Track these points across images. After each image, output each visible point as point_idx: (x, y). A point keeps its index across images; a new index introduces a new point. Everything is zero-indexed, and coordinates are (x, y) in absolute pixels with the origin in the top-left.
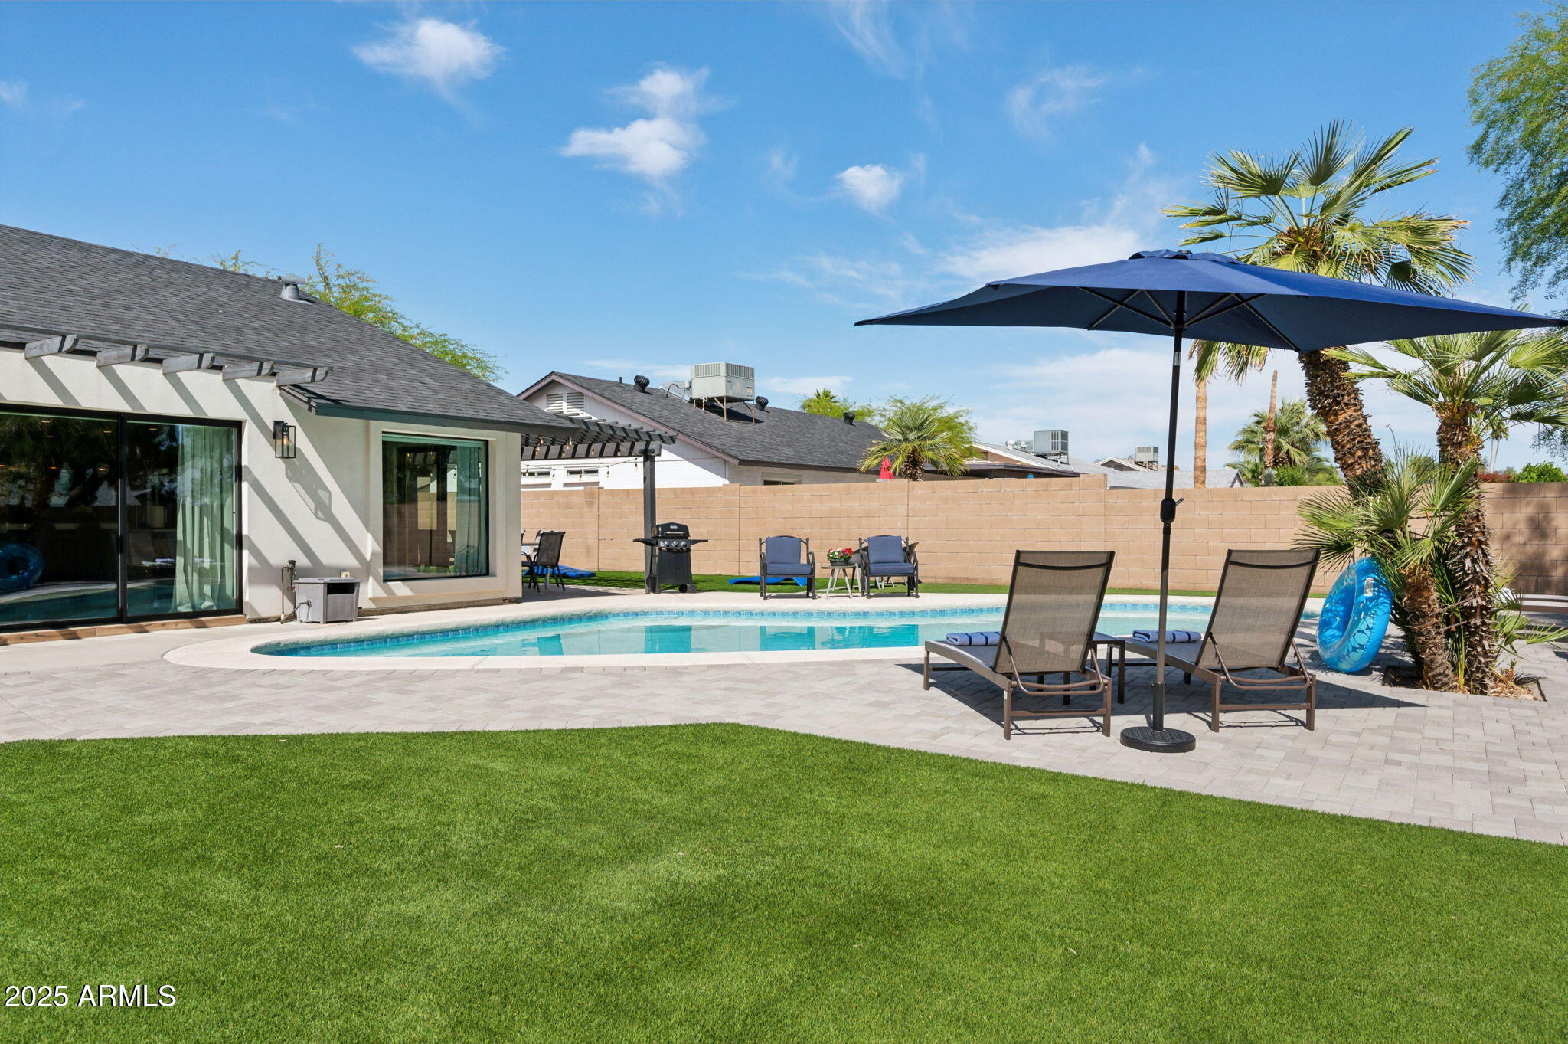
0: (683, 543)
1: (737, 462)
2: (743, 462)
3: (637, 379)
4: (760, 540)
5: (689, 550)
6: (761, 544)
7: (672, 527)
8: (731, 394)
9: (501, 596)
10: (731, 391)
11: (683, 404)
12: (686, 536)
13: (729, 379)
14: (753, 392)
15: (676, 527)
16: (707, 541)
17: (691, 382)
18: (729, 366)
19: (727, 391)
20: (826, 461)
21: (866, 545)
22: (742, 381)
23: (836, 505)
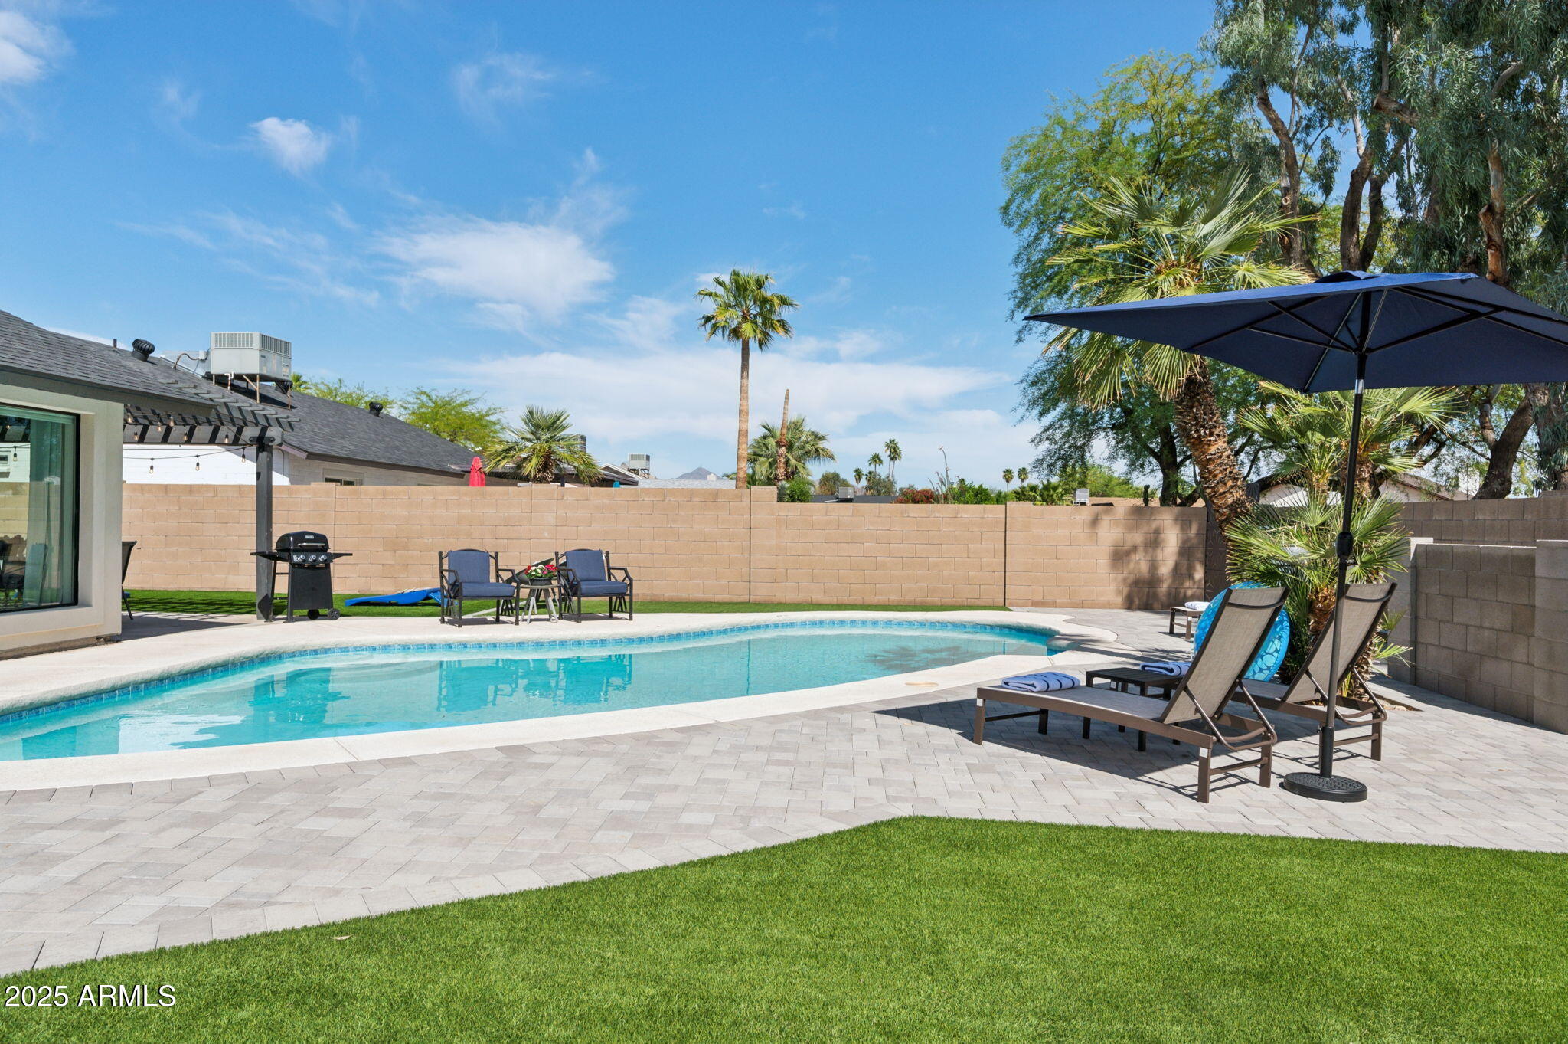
0: (322, 557)
1: (304, 455)
2: (312, 456)
3: (137, 344)
4: (440, 554)
5: (328, 566)
6: (441, 559)
7: (307, 537)
8: (265, 372)
9: (96, 634)
10: (265, 368)
11: (199, 380)
12: (324, 550)
13: (264, 354)
14: (290, 371)
15: (312, 537)
16: (351, 555)
17: (207, 353)
18: (263, 338)
19: (261, 368)
20: (390, 458)
21: (563, 560)
22: (277, 357)
23: (467, 511)
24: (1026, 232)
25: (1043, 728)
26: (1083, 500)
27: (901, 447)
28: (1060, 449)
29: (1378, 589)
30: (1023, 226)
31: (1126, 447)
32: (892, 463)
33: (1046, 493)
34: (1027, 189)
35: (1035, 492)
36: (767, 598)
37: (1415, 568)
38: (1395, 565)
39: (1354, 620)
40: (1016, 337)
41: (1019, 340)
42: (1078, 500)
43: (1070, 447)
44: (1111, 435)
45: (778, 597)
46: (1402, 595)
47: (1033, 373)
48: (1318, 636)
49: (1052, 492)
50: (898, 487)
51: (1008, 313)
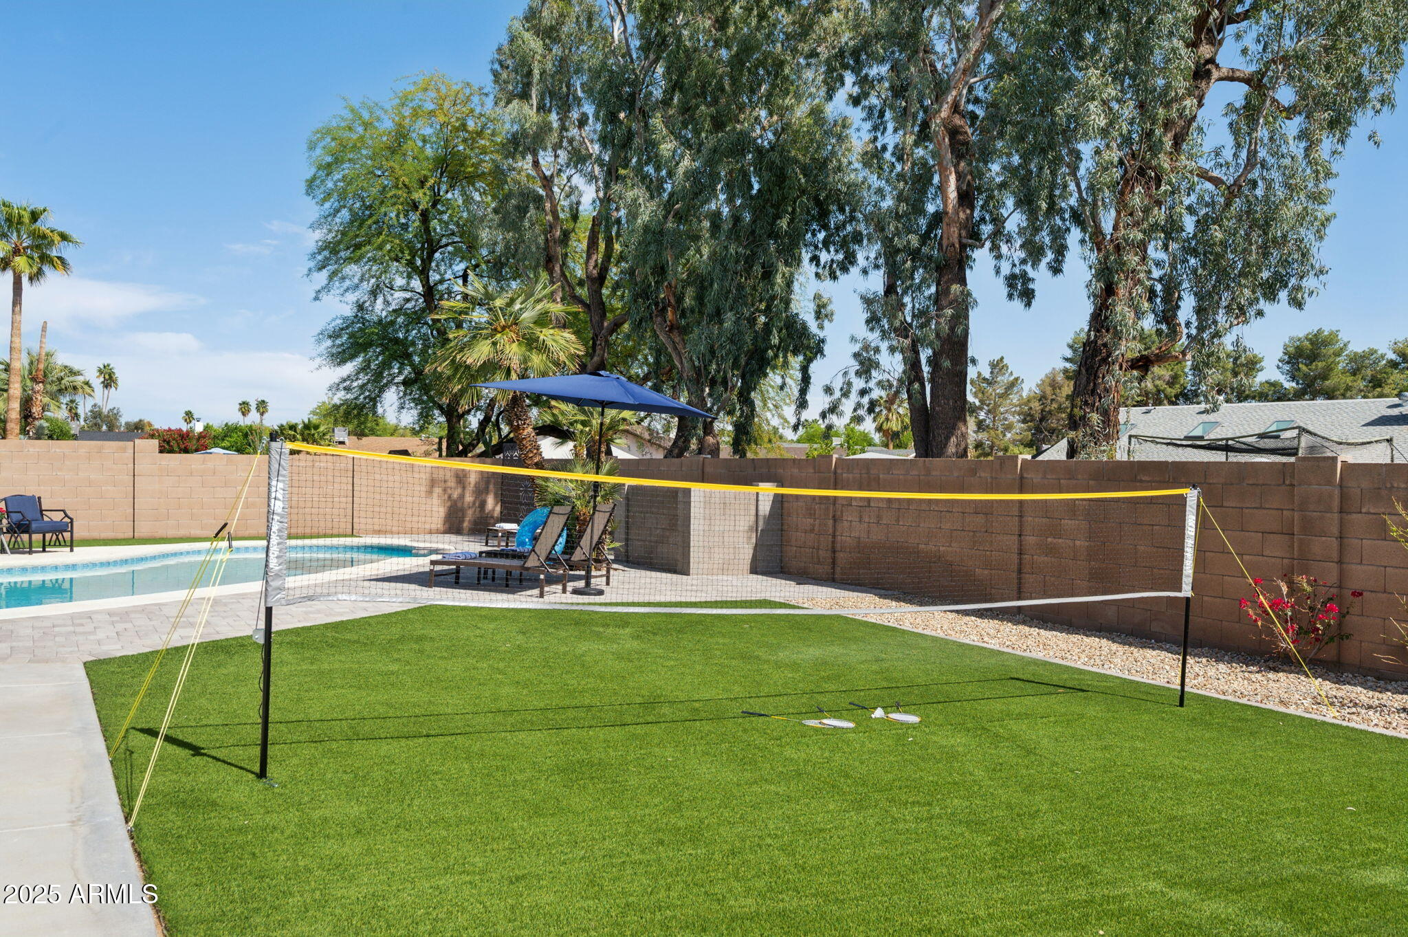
24: (327, 205)
25: (457, 578)
26: (341, 439)
27: (118, 374)
28: (356, 398)
29: (607, 507)
30: (324, 200)
31: (414, 400)
32: (106, 391)
33: (307, 432)
34: (328, 168)
35: (295, 431)
36: (150, 534)
37: (627, 499)
38: (617, 496)
39: (600, 521)
40: (314, 295)
41: (316, 299)
42: (337, 439)
43: (365, 398)
44: (402, 388)
45: (161, 533)
46: (620, 513)
47: (331, 328)
48: (581, 533)
49: (313, 431)
50: (123, 421)
51: (306, 271)
